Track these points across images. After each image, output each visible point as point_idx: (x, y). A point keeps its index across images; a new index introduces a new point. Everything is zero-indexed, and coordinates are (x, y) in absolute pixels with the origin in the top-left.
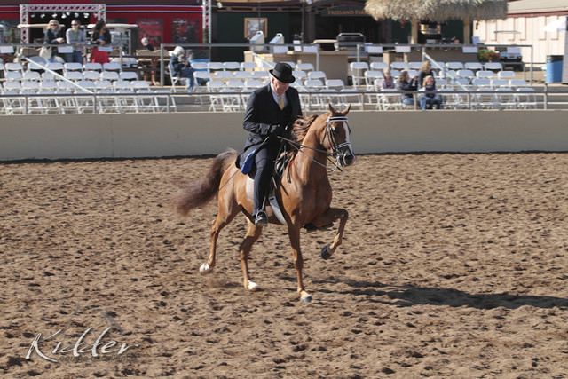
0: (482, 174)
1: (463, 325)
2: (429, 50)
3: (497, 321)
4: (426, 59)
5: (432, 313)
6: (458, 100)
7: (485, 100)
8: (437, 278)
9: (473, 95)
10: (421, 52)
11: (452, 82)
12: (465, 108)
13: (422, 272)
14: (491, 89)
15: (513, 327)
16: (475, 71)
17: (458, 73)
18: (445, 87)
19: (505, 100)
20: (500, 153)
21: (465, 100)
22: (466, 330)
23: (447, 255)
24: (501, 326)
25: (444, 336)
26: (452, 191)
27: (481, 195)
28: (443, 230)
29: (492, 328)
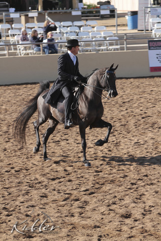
1: (59, 214)
2: (50, 14)
8: (47, 180)
10: (45, 16)
11: (65, 35)
13: (38, 176)
14: (90, 39)
15: (89, 214)
16: (80, 27)
17: (69, 29)
18: (61, 39)
22: (61, 217)
24: (82, 213)
28: (54, 144)
29: (77, 215)
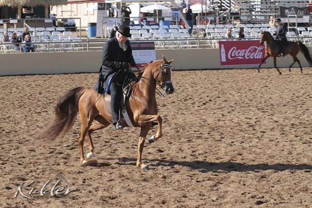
0: (55, 85)
1: (47, 163)
2: (27, 22)
3: (64, 160)
4: (26, 26)
5: (31, 158)
6: (43, 47)
7: (57, 46)
8: (34, 139)
9: (51, 44)
10: (23, 23)
11: (39, 38)
12: (46, 51)
13: (25, 136)
14: (60, 41)
15: (72, 163)
16: (51, 32)
17: (42, 33)
18: (36, 40)
19: (67, 46)
20: (65, 74)
21: (46, 47)
22: (49, 165)
23: (38, 127)
24: (67, 163)
25: (37, 169)
26: (41, 94)
27: (55, 96)
28: (36, 114)
29: (62, 164)
